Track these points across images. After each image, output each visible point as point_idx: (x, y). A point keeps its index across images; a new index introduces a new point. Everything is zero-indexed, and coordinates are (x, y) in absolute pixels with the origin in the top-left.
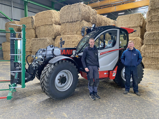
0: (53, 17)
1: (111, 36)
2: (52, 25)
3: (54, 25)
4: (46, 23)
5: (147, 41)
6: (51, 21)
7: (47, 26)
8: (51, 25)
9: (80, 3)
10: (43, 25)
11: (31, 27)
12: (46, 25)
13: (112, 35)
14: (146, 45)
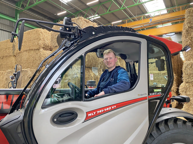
0: (41, 38)
1: (127, 63)
2: (38, 49)
3: (42, 50)
4: (31, 48)
5: (189, 76)
6: (38, 44)
7: (32, 52)
8: (37, 51)
9: (80, 17)
10: (27, 50)
11: (11, 54)
12: (30, 50)
13: (127, 60)
14: (187, 83)
